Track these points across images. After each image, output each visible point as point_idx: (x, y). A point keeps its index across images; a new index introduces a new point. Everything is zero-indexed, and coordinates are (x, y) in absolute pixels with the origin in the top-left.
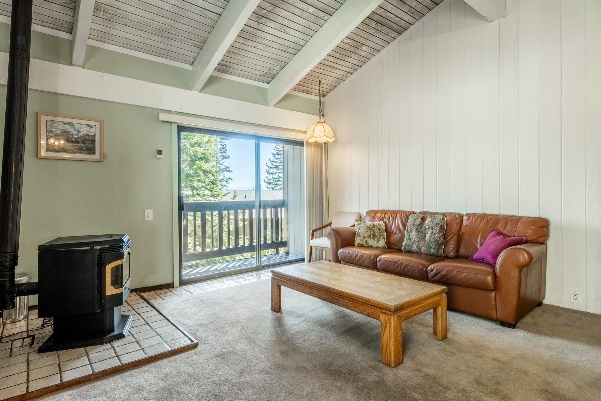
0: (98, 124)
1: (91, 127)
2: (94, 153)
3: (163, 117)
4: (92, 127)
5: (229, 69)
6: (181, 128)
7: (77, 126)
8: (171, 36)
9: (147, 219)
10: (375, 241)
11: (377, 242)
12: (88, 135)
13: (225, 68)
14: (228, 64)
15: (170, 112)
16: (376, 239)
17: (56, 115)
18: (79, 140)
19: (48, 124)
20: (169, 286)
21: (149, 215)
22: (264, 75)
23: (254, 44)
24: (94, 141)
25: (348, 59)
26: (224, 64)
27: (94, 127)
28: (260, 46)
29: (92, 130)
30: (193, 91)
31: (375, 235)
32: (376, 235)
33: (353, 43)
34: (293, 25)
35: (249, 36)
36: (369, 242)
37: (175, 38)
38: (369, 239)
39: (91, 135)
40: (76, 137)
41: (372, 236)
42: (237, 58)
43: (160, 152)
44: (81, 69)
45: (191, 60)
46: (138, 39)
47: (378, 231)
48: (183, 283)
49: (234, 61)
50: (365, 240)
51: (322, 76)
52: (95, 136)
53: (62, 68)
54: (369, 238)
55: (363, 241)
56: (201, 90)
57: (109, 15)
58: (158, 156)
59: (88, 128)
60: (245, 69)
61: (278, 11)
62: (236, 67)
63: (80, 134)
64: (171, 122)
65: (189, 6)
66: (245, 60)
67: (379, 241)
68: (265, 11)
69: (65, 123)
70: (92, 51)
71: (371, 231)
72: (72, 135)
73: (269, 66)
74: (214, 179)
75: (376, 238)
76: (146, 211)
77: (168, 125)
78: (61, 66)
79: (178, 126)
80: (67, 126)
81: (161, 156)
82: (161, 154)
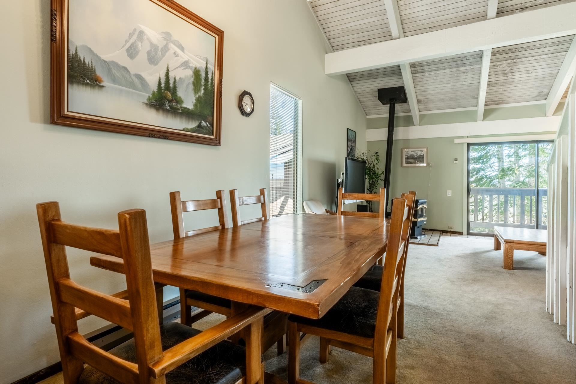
0: (425, 150)
2: (423, 163)
3: (456, 141)
4: (423, 151)
6: (469, 145)
7: (416, 152)
8: (457, 99)
9: (448, 195)
12: (421, 155)
15: (462, 137)
17: (409, 148)
18: (417, 158)
19: (406, 152)
20: (461, 233)
21: (450, 193)
22: (537, 96)
23: (513, 86)
24: (423, 157)
29: (422, 152)
30: (478, 122)
35: (506, 84)
39: (422, 155)
40: (416, 156)
42: (506, 95)
43: (456, 160)
44: (418, 126)
45: (475, 104)
46: (442, 105)
48: (469, 234)
49: (505, 97)
52: (423, 155)
53: (411, 128)
56: (483, 119)
57: (426, 102)
58: (455, 162)
59: (421, 152)
60: (517, 98)
61: (515, 67)
62: (509, 99)
63: (417, 155)
64: (463, 143)
65: (460, 86)
66: (514, 94)
68: (507, 71)
69: (412, 151)
70: (422, 117)
72: (415, 156)
73: (536, 91)
76: (448, 191)
78: (410, 127)
79: (468, 144)
80: (412, 152)
81: (457, 162)
82: (457, 161)
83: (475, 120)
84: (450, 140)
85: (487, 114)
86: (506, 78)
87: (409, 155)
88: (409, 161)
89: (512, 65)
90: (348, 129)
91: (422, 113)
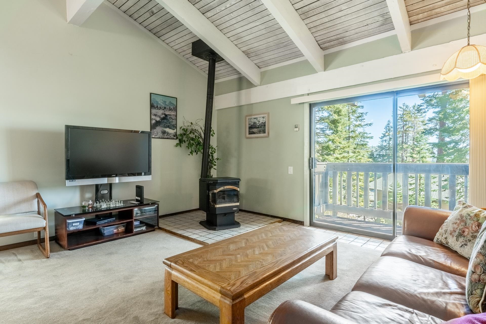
0: (266, 115)
1: (263, 118)
2: (265, 133)
3: (294, 101)
4: (264, 118)
5: (345, 38)
7: (259, 119)
8: (285, 44)
9: (289, 173)
10: (459, 243)
11: (461, 247)
12: (262, 123)
13: (341, 40)
14: (338, 36)
15: (303, 95)
16: (461, 239)
17: (251, 115)
18: (259, 126)
19: (249, 120)
20: (302, 223)
21: (291, 170)
22: (384, 24)
23: (337, 9)
24: (265, 125)
26: (335, 38)
27: (265, 117)
29: (264, 119)
30: (319, 73)
31: (464, 232)
32: (466, 234)
35: (324, 8)
36: (450, 242)
37: (288, 43)
38: (451, 236)
39: (264, 122)
40: (258, 125)
41: (457, 233)
42: (339, 28)
44: (260, 86)
46: (275, 56)
47: (474, 226)
48: (312, 224)
49: (340, 31)
50: (445, 236)
52: (265, 122)
54: (451, 234)
55: (442, 236)
56: (326, 69)
57: (254, 53)
58: (295, 129)
60: (357, 30)
62: (347, 34)
63: (260, 123)
64: (303, 103)
66: (348, 25)
67: (466, 245)
69: (254, 118)
71: (462, 224)
72: (257, 124)
73: (376, 14)
75: (463, 238)
76: (289, 167)
77: (302, 105)
78: (252, 89)
79: (310, 104)
80: (255, 120)
81: (297, 129)
82: (297, 127)
83: (315, 71)
84: (287, 101)
85: (329, 60)
87: (252, 123)
88: (252, 130)
90: (151, 94)
91: (263, 70)
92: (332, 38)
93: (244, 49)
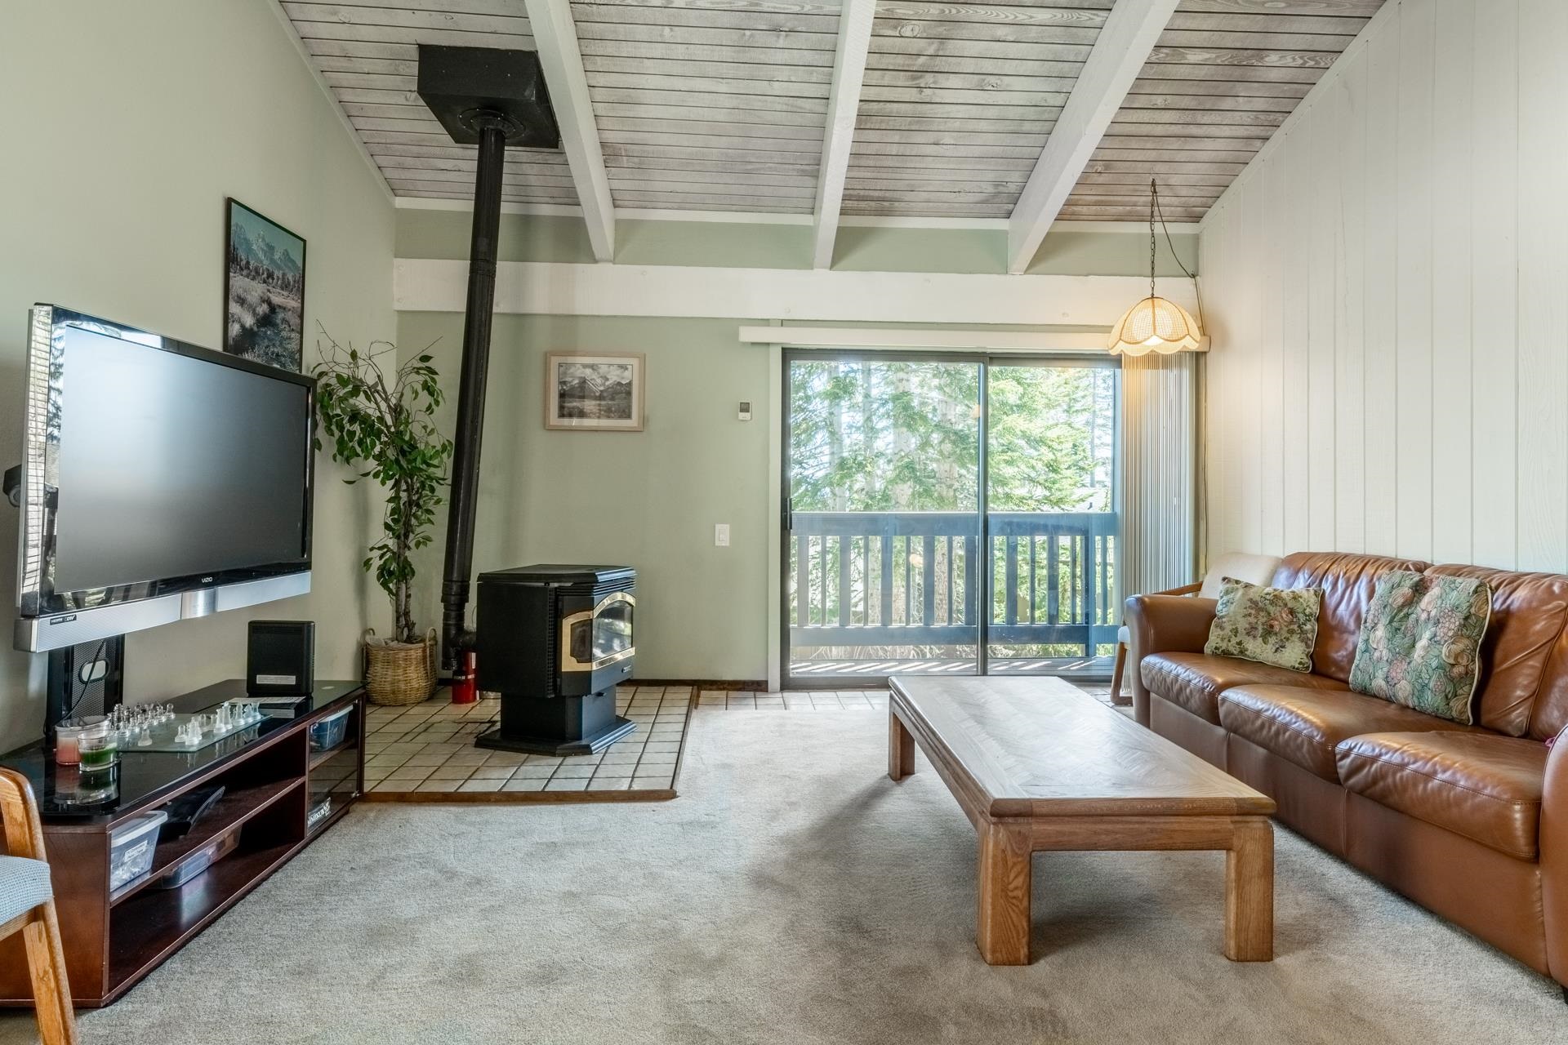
0: (635, 362)
1: (623, 367)
2: (629, 416)
3: (748, 334)
4: (627, 369)
5: (896, 204)
6: (787, 353)
7: (603, 369)
8: (749, 167)
9: (717, 543)
10: (1269, 646)
11: (1276, 651)
12: (619, 384)
13: (886, 204)
14: (888, 194)
15: (766, 322)
16: (1272, 640)
17: (573, 353)
18: (605, 394)
19: (561, 369)
20: (758, 687)
21: (723, 535)
22: (987, 200)
23: (931, 137)
24: (629, 393)
25: (1228, 103)
26: (879, 197)
27: (630, 367)
28: (947, 138)
29: (627, 374)
30: (815, 270)
31: (1272, 626)
32: (1277, 629)
33: (1225, 57)
34: (1009, 67)
35: (910, 123)
36: (1250, 648)
37: (757, 169)
38: (1250, 638)
39: (624, 382)
40: (602, 388)
41: (1260, 630)
42: (905, 176)
43: (745, 408)
44: (611, 265)
45: (808, 204)
46: (696, 188)
47: (1284, 616)
49: (900, 185)
50: (1234, 641)
51: (1159, 167)
52: (630, 384)
53: (583, 269)
54: (1248, 634)
55: (1229, 641)
56: (834, 264)
57: (636, 160)
58: (742, 415)
59: (619, 372)
60: (933, 196)
61: (952, 47)
62: (909, 196)
63: (607, 383)
64: (768, 344)
65: (760, 101)
66: (926, 177)
67: (1283, 647)
68: (922, 60)
69: (585, 366)
70: (625, 229)
71: (1262, 614)
72: (595, 385)
73: (991, 176)
74: (1054, 458)
75: (1274, 637)
76: (718, 527)
77: (763, 349)
78: (580, 267)
79: (783, 349)
80: (588, 371)
81: (746, 416)
82: (747, 410)
83: (808, 265)
84: (724, 330)
85: (847, 243)
86: (912, 94)
87: (576, 381)
88: (575, 404)
89: (941, 30)
90: (229, 202)
91: (625, 214)
92: (872, 193)
93: (610, 137)
